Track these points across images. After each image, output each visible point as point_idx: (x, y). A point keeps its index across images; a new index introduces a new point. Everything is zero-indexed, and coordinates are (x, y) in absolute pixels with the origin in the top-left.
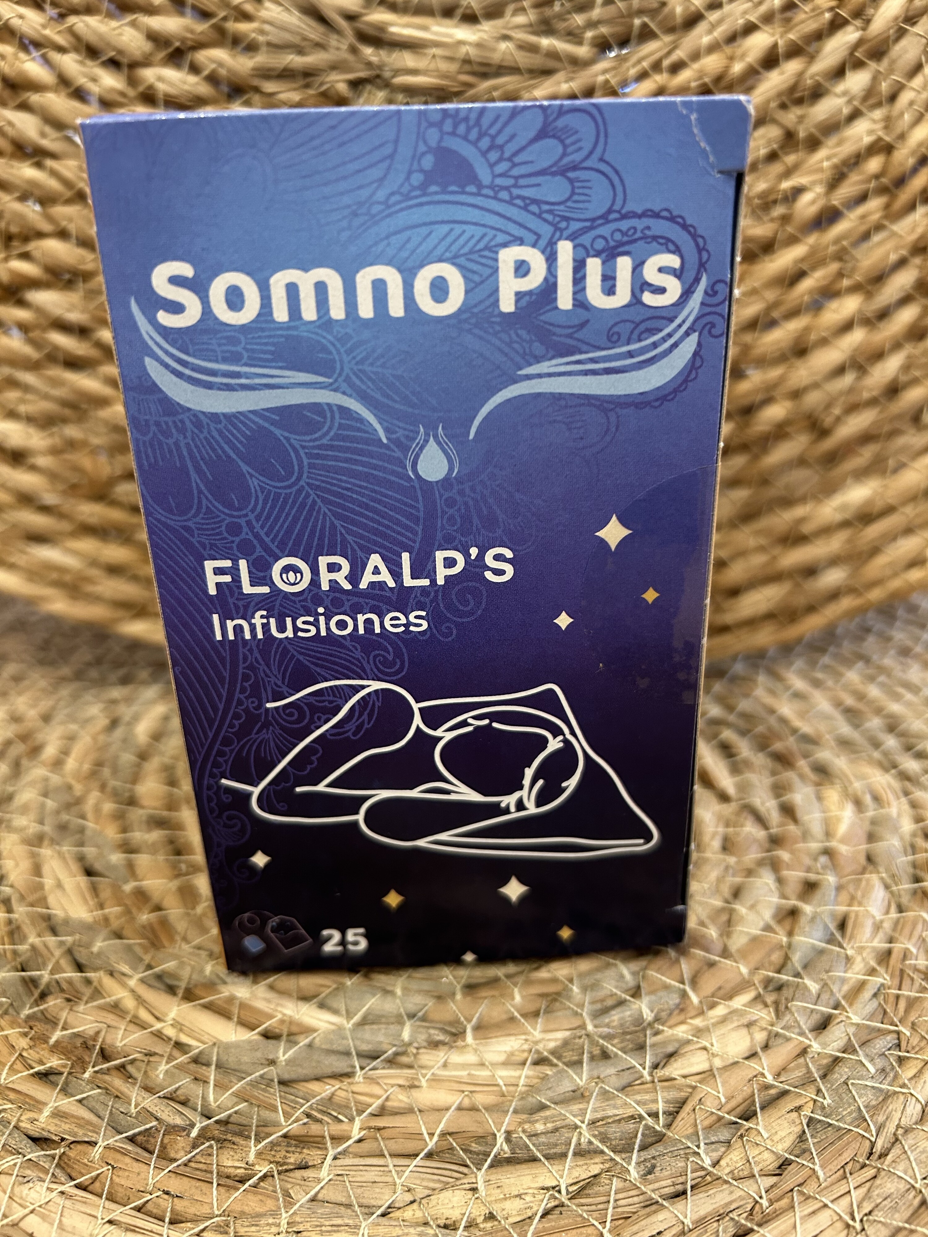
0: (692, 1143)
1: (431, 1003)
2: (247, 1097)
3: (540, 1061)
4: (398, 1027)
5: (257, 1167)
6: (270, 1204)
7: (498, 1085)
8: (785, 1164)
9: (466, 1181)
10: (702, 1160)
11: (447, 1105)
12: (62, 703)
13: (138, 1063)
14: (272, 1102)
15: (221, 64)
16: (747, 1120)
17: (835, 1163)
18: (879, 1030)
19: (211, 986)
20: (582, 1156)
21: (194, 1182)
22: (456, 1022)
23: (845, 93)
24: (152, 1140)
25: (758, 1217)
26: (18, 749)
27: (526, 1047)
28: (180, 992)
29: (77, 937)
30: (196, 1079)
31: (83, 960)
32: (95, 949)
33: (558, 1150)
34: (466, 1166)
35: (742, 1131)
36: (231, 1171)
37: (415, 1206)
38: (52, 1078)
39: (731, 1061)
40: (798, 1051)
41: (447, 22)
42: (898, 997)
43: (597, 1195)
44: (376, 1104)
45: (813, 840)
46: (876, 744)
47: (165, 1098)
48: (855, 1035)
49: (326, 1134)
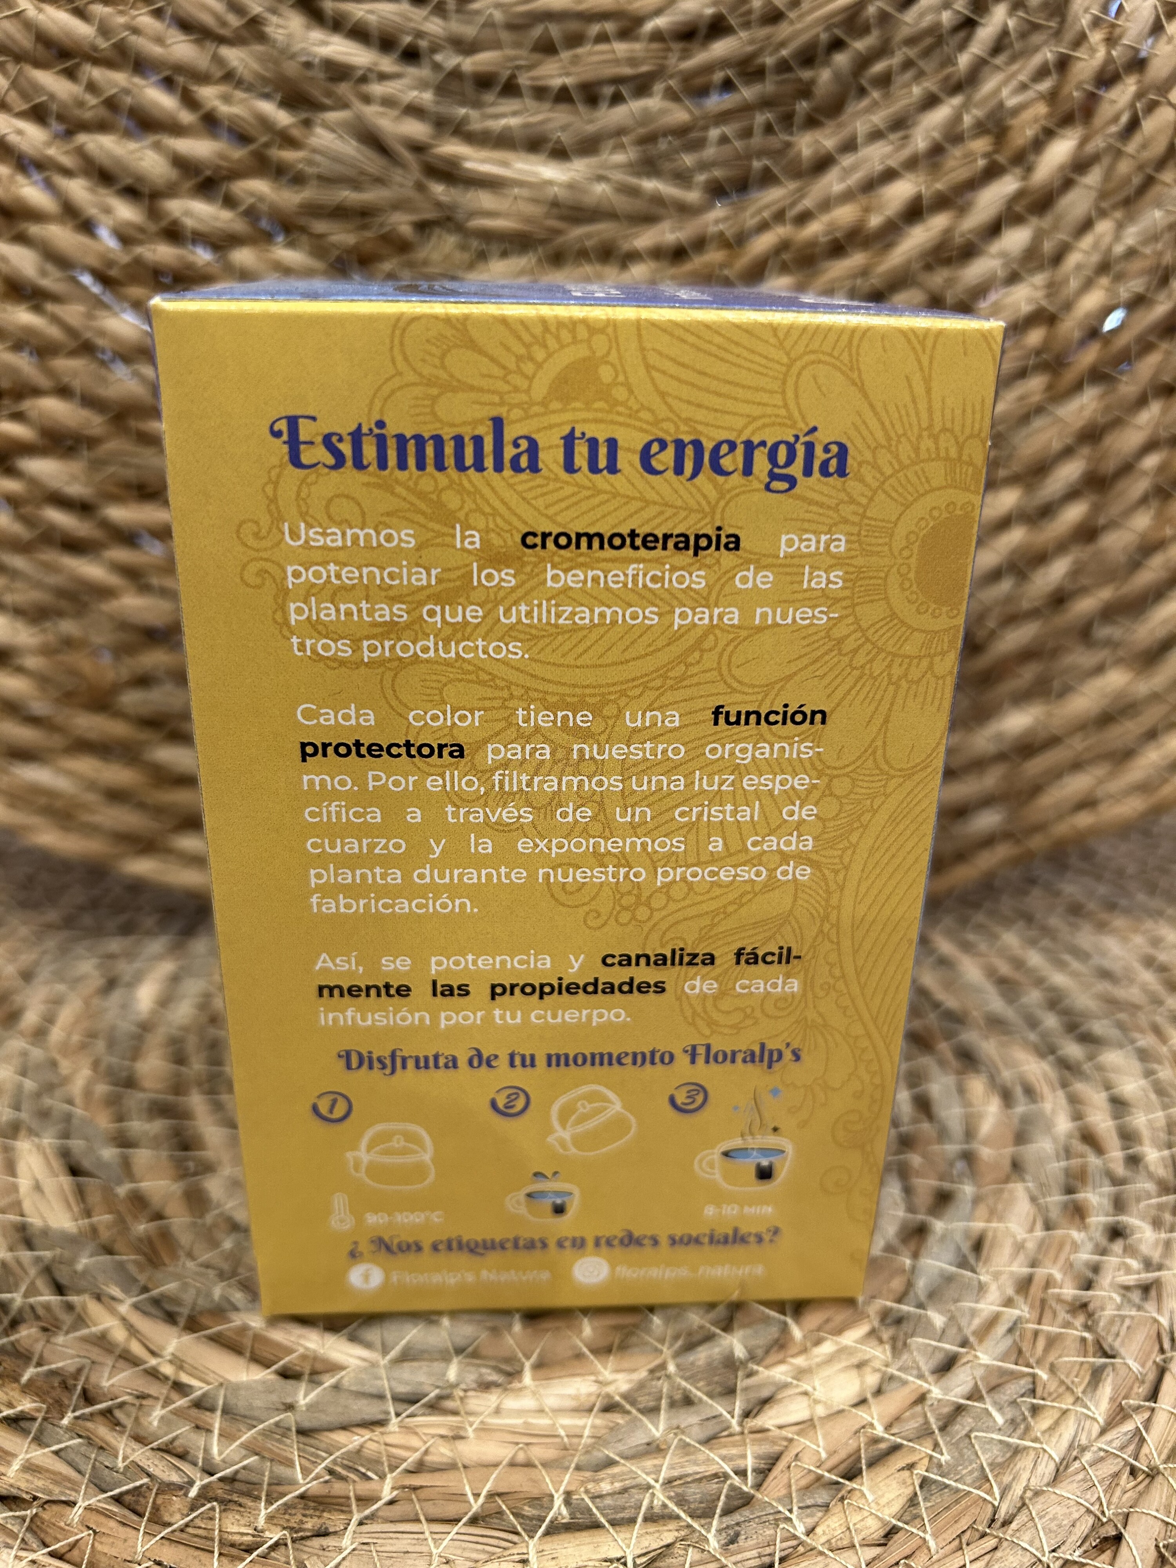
1: (484, 1335)
3: (610, 1407)
4: (443, 1365)
5: (267, 1534)
7: (559, 1436)
8: (891, 1533)
9: (515, 1551)
10: (795, 1528)
11: (498, 1459)
13: (128, 1408)
14: (289, 1456)
15: (261, 199)
16: (850, 1479)
17: (950, 1531)
19: (220, 1312)
20: (654, 1521)
21: (192, 1551)
24: (142, 1500)
28: (182, 1321)
29: (58, 1251)
31: (64, 1281)
33: (626, 1514)
34: (517, 1533)
35: (843, 1492)
36: (237, 1538)
38: (23, 1424)
39: (836, 1409)
40: (914, 1397)
42: (1036, 1333)
44: (414, 1457)
45: (951, 1141)
46: (1033, 1023)
47: (159, 1449)
48: (983, 1379)
49: (352, 1494)
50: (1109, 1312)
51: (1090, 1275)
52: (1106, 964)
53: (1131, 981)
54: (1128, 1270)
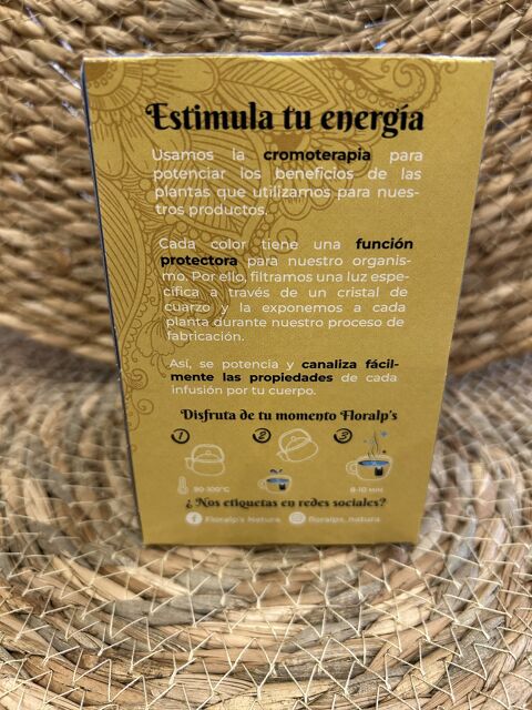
2: (130, 634)
6: (140, 697)
12: (40, 392)
18: (494, 613)
22: (251, 595)
23: (509, 54)
26: (14, 418)
30: (103, 622)
32: (50, 541)
37: (221, 704)
41: (274, 4)
43: (325, 704)
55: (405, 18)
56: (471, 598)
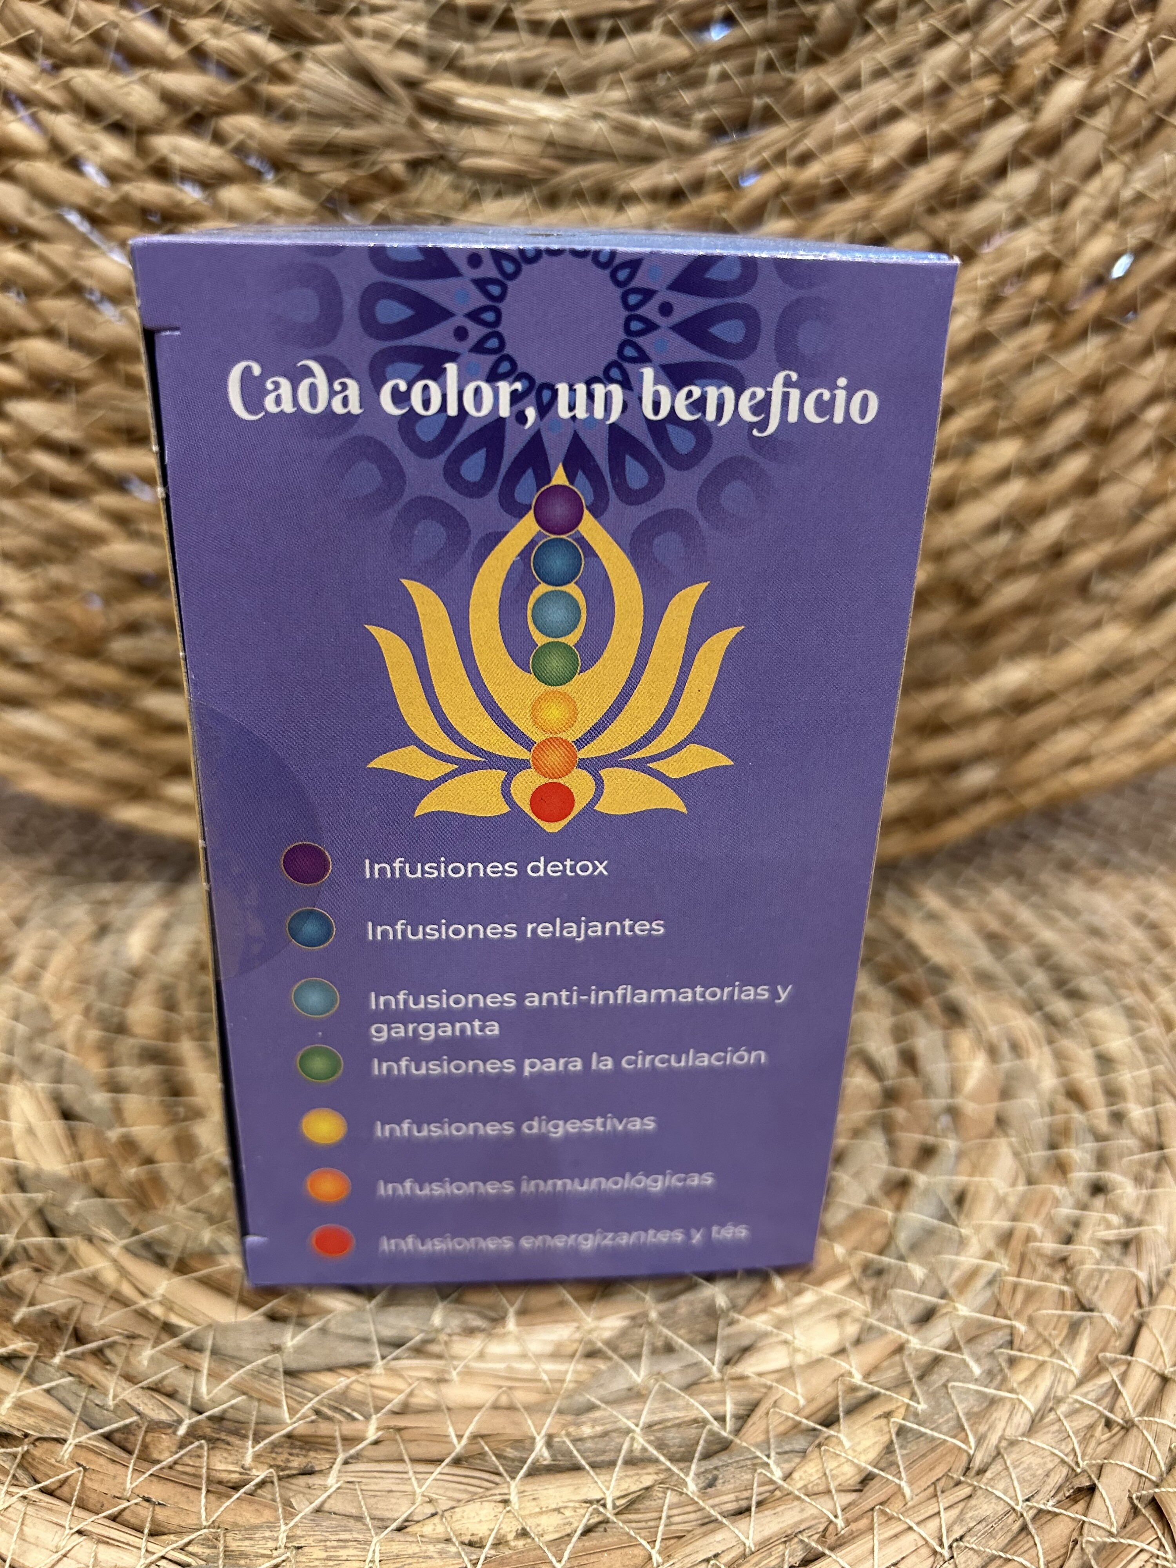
0: (762, 1451)
2: (245, 1389)
3: (592, 1354)
4: (428, 1309)
5: (254, 1472)
6: (267, 1515)
7: (539, 1381)
8: (867, 1479)
9: (497, 1492)
10: (772, 1472)
11: (481, 1402)
12: (39, 903)
13: (118, 1347)
14: (277, 1396)
15: (251, 136)
16: (828, 1426)
17: (924, 1479)
18: (991, 1324)
19: (209, 1255)
20: (634, 1464)
21: (181, 1489)
22: (497, 1305)
24: (132, 1438)
25: (831, 1540)
27: (577, 1336)
28: (172, 1264)
29: (50, 1193)
30: (187, 1367)
31: (56, 1221)
32: (71, 1209)
33: (606, 1458)
34: (499, 1474)
35: (821, 1439)
36: (225, 1476)
37: (436, 1519)
38: (16, 1363)
39: (814, 1357)
40: (892, 1347)
41: (528, 93)
42: (1015, 1286)
43: (648, 1510)
44: (397, 1400)
45: (936, 1096)
46: (1021, 980)
47: (149, 1388)
48: (960, 1330)
49: (337, 1434)
50: (1088, 1266)
51: (1070, 1229)
52: (1097, 921)
53: (1121, 938)
54: (1109, 1226)
55: (793, 125)
56: (944, 1295)
